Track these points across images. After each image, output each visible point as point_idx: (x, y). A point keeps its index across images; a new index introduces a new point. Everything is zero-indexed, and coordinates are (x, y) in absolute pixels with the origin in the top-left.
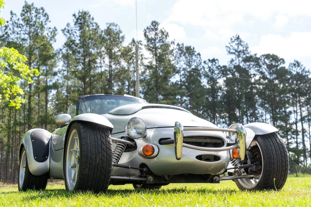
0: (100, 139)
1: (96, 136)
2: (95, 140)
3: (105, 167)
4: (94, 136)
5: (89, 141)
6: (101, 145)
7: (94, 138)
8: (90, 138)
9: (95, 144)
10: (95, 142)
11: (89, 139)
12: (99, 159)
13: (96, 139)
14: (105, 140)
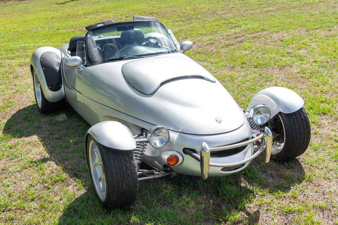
0: (124, 165)
1: (120, 162)
2: (119, 168)
3: (132, 190)
4: (119, 162)
5: (114, 170)
6: (126, 171)
7: (118, 164)
8: (114, 166)
9: (120, 171)
10: (120, 169)
11: (113, 168)
12: (126, 185)
13: (121, 166)
14: (129, 164)
